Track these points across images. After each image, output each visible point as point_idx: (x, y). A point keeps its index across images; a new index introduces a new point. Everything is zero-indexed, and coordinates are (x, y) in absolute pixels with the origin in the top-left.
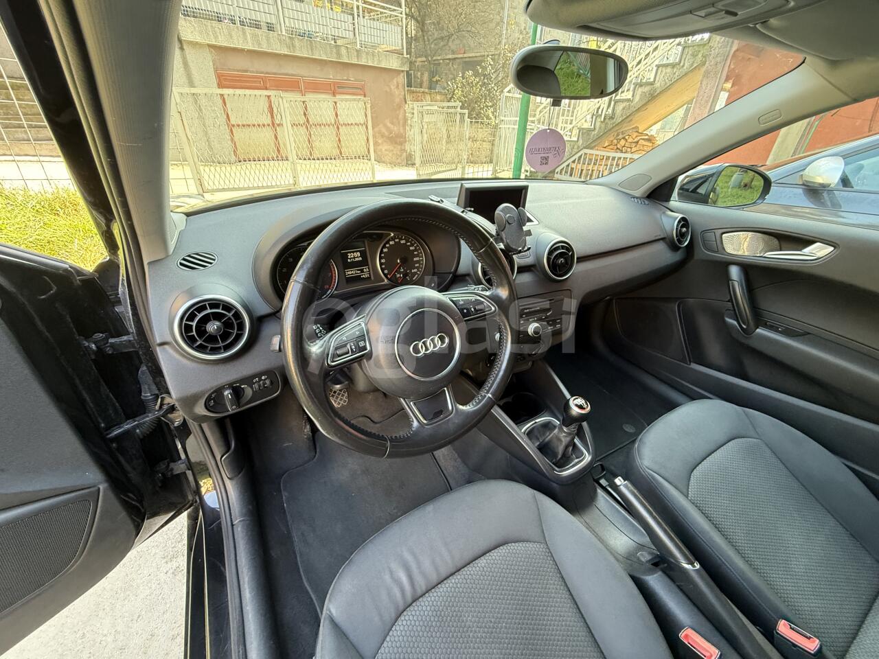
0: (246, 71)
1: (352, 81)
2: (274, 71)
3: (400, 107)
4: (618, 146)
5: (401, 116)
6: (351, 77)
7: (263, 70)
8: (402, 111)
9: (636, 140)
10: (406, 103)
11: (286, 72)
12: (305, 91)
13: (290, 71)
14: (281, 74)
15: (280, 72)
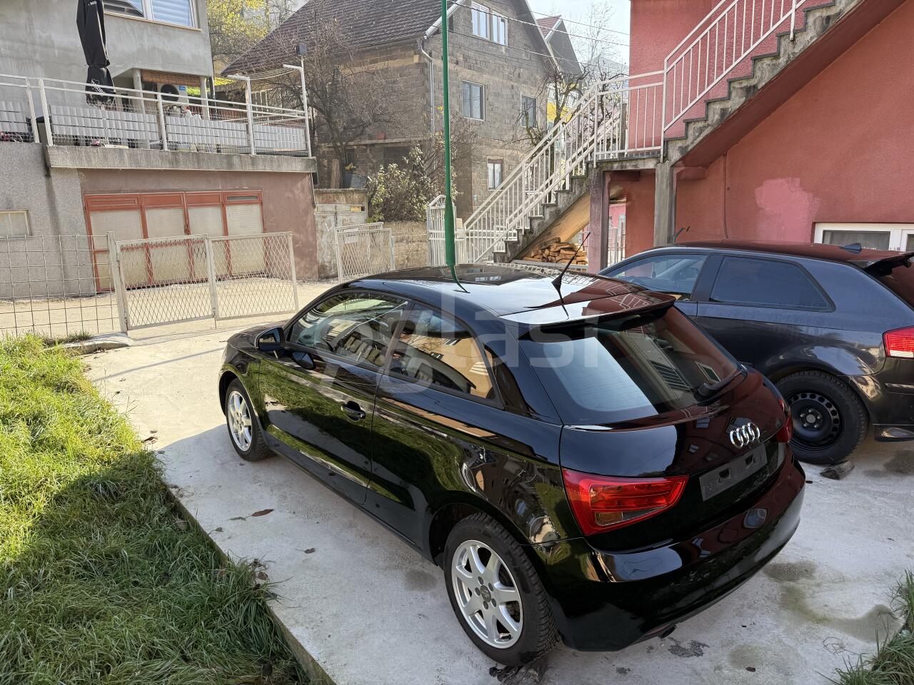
0: (119, 191)
1: (246, 189)
2: (153, 188)
3: (306, 212)
4: (544, 255)
5: (309, 223)
6: (245, 186)
7: (139, 188)
8: (310, 218)
9: (557, 250)
10: (314, 207)
11: (165, 187)
12: (187, 206)
13: (171, 186)
14: (159, 191)
15: (159, 188)
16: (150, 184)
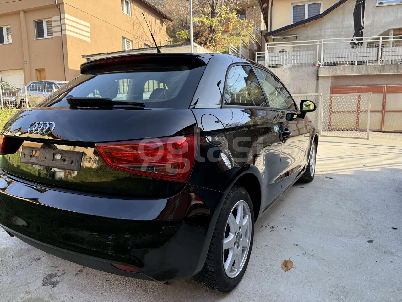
7: (360, 84)
12: (386, 93)
13: (378, 83)
14: (370, 85)
15: (371, 84)
16: (366, 82)
